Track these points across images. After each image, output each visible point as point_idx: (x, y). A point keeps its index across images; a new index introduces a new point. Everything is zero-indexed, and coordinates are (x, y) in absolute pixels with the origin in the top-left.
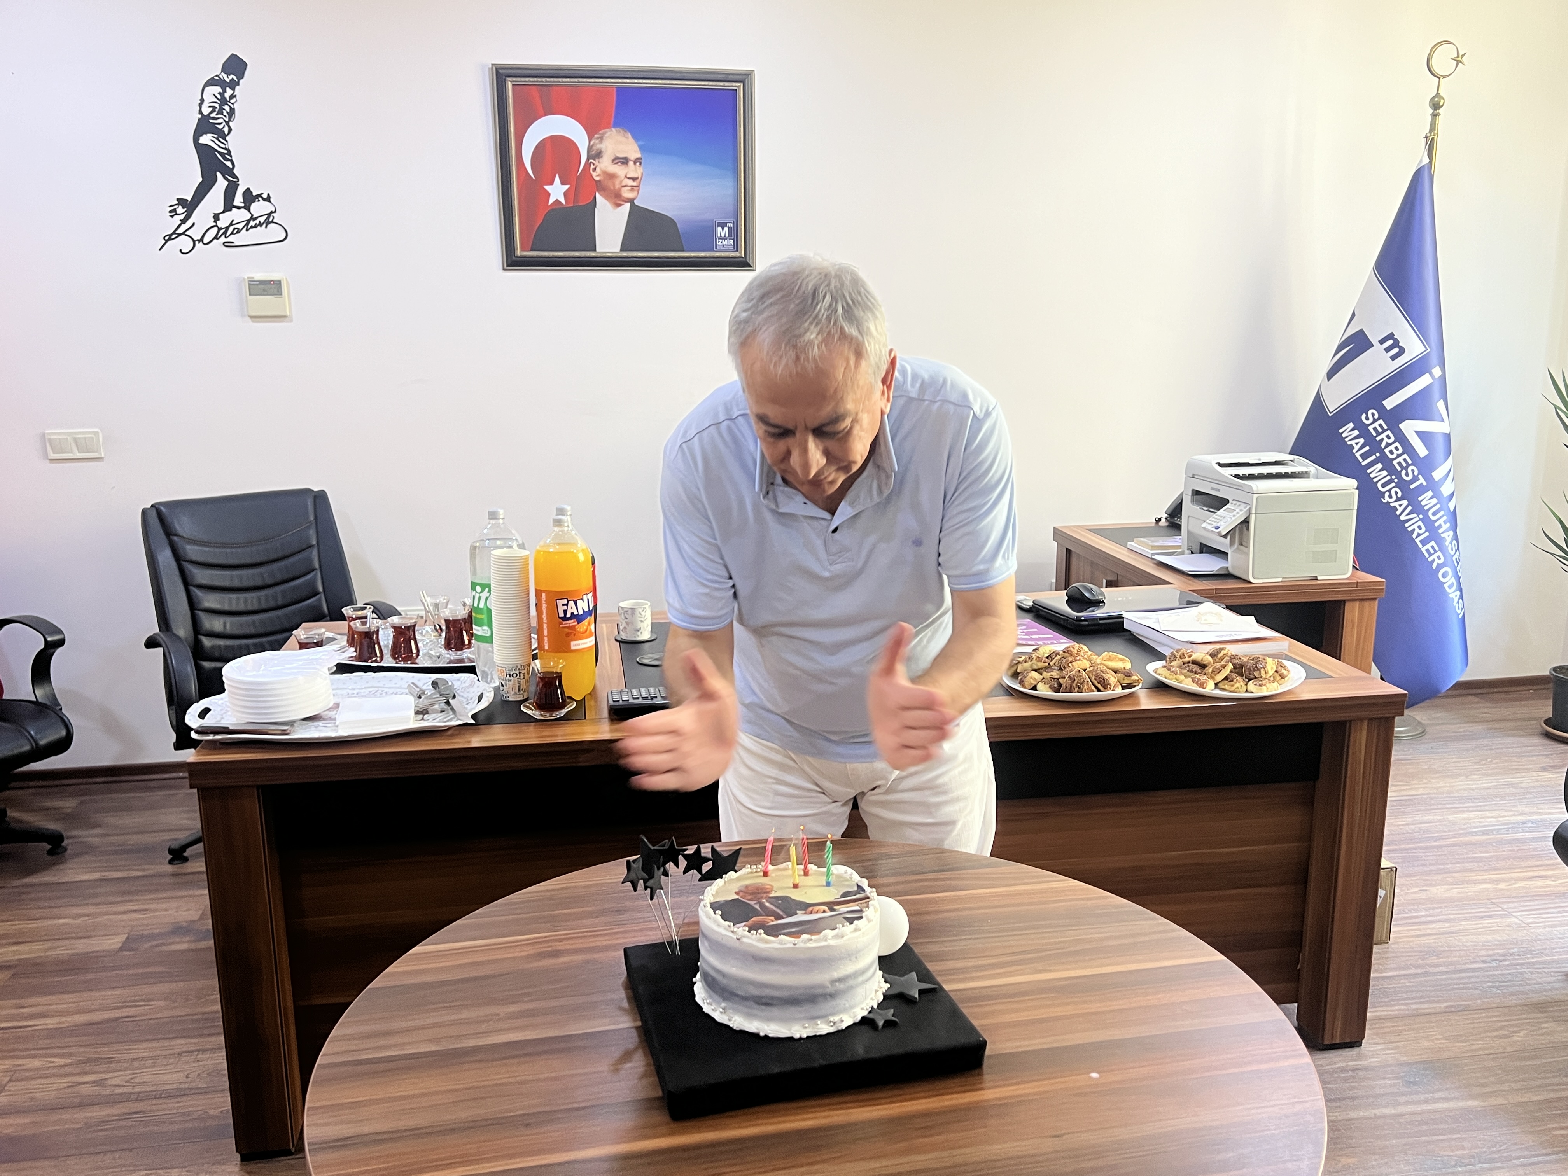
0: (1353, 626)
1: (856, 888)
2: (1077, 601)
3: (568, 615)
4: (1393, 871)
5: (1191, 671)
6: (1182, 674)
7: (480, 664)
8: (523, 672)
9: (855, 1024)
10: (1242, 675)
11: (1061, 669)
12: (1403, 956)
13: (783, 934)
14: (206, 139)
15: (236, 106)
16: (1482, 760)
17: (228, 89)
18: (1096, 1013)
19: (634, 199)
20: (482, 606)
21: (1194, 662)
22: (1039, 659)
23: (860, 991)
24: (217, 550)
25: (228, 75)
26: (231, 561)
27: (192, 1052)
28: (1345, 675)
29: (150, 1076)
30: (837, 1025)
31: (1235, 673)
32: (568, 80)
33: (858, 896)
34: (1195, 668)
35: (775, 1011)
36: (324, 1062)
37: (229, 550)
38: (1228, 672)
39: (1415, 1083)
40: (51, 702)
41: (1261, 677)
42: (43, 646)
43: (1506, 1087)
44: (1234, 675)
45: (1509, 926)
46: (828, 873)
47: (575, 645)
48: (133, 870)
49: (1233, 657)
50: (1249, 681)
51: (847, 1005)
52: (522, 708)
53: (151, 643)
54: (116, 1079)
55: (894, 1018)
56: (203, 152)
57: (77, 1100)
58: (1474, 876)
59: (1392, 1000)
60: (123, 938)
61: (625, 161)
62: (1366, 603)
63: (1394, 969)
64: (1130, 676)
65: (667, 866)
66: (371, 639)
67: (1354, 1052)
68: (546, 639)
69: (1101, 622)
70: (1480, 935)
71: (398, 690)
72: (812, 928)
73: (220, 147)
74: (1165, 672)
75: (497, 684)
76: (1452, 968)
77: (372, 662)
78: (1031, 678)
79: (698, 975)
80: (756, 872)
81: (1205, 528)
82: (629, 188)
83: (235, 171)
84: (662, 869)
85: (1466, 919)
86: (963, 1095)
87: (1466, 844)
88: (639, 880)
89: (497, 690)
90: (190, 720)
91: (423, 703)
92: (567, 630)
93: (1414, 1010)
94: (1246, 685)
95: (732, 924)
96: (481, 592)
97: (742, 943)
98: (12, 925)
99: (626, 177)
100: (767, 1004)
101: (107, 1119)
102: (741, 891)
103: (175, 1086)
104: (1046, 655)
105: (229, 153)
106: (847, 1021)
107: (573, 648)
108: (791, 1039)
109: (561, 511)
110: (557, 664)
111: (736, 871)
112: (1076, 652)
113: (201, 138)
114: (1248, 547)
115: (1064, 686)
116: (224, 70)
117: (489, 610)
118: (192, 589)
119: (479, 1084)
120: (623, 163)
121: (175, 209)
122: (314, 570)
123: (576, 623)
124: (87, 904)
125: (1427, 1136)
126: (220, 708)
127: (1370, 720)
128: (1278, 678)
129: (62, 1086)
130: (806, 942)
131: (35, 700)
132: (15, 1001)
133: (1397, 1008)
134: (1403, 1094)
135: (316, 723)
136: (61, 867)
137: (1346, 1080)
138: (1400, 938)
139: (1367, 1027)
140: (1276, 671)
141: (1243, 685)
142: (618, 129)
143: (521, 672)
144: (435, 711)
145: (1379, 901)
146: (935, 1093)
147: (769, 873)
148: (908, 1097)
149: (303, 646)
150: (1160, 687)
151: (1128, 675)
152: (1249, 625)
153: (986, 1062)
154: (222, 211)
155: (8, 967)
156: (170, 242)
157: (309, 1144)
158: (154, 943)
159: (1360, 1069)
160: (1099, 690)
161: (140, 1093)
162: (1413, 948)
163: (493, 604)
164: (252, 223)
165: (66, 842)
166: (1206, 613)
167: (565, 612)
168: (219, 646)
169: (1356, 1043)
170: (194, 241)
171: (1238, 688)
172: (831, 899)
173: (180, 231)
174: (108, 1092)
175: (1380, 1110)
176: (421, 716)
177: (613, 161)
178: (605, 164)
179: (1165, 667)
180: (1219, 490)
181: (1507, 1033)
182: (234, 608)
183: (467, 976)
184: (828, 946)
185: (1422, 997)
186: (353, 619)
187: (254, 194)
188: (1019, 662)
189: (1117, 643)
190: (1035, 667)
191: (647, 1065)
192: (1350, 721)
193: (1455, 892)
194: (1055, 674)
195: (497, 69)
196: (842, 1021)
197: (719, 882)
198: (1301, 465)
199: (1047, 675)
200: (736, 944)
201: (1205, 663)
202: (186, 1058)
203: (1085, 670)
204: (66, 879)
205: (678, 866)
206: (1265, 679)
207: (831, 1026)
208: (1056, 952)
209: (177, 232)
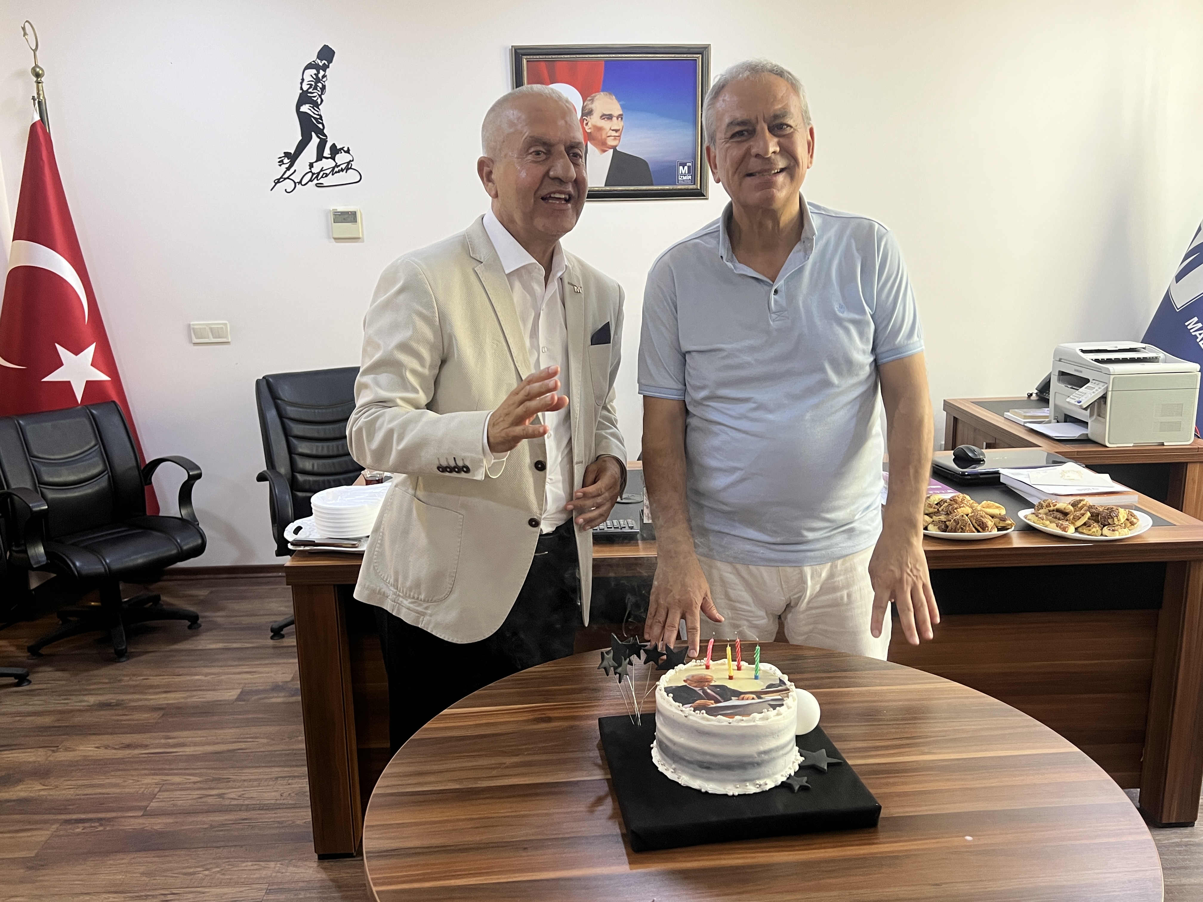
0: (1194, 482)
1: (778, 682)
2: (962, 459)
5: (1056, 518)
6: (1047, 520)
9: (776, 787)
10: (1098, 522)
11: (948, 513)
13: (721, 715)
14: (305, 108)
15: (327, 83)
17: (321, 71)
18: (971, 789)
19: (616, 146)
21: (1058, 510)
22: (930, 506)
23: (781, 762)
24: (308, 410)
25: (321, 60)
26: (318, 419)
27: (285, 777)
28: (1186, 524)
29: (255, 793)
30: (762, 787)
31: (1092, 519)
32: (569, 56)
33: (780, 688)
34: (1059, 515)
35: (714, 774)
36: (378, 792)
37: (316, 411)
38: (1086, 519)
40: (191, 519)
41: (1114, 524)
42: (186, 478)
44: (1091, 522)
46: (756, 670)
48: (246, 643)
49: (1090, 507)
50: (1104, 527)
51: (770, 772)
53: (261, 478)
54: (232, 794)
55: (807, 784)
56: (303, 118)
57: (205, 808)
60: (240, 691)
61: (610, 117)
64: (1004, 521)
65: (632, 658)
67: (1187, 830)
69: (981, 476)
72: (743, 711)
73: (314, 114)
74: (1034, 518)
79: (655, 742)
80: (700, 665)
81: (1068, 402)
82: (613, 138)
83: (325, 131)
84: (628, 659)
86: (861, 847)
88: (610, 667)
90: (287, 535)
94: (1102, 530)
95: (681, 705)
97: (689, 719)
98: (163, 679)
99: (610, 129)
100: (708, 768)
101: (227, 822)
102: (687, 680)
103: (273, 802)
104: (936, 502)
105: (321, 118)
106: (770, 785)
108: (726, 795)
111: (684, 664)
112: (960, 500)
113: (301, 107)
114: (1105, 418)
115: (950, 528)
116: (318, 57)
118: (291, 438)
119: (490, 815)
120: (608, 119)
121: (283, 160)
124: (214, 666)
126: (308, 527)
128: (1129, 524)
129: (195, 797)
130: (738, 721)
131: (180, 517)
132: (165, 733)
136: (198, 638)
137: (1180, 853)
140: (1127, 519)
141: (1099, 530)
142: (605, 93)
146: (839, 844)
147: (710, 667)
148: (818, 846)
149: (368, 482)
150: (1029, 530)
151: (1003, 519)
152: (1105, 482)
153: (880, 823)
154: (315, 161)
155: (161, 709)
156: (278, 184)
157: (367, 853)
158: (260, 696)
159: (1192, 845)
160: (979, 531)
161: (248, 805)
164: (336, 169)
165: (200, 620)
166: (1069, 471)
168: (309, 481)
169: (1191, 824)
170: (295, 183)
171: (1094, 532)
172: (758, 689)
173: (285, 176)
174: (227, 802)
177: (601, 117)
178: (595, 120)
179: (1033, 514)
180: (1081, 372)
182: (320, 452)
183: (482, 733)
184: (756, 726)
187: (338, 148)
189: (995, 494)
191: (614, 809)
192: (1190, 561)
194: (943, 518)
195: (515, 50)
196: (766, 784)
197: (671, 672)
198: (1152, 351)
199: (935, 518)
200: (684, 720)
201: (1067, 511)
202: (280, 781)
203: (967, 515)
204: (200, 647)
205: (640, 658)
206: (1118, 525)
207: (758, 788)
208: (939, 738)
209: (284, 177)
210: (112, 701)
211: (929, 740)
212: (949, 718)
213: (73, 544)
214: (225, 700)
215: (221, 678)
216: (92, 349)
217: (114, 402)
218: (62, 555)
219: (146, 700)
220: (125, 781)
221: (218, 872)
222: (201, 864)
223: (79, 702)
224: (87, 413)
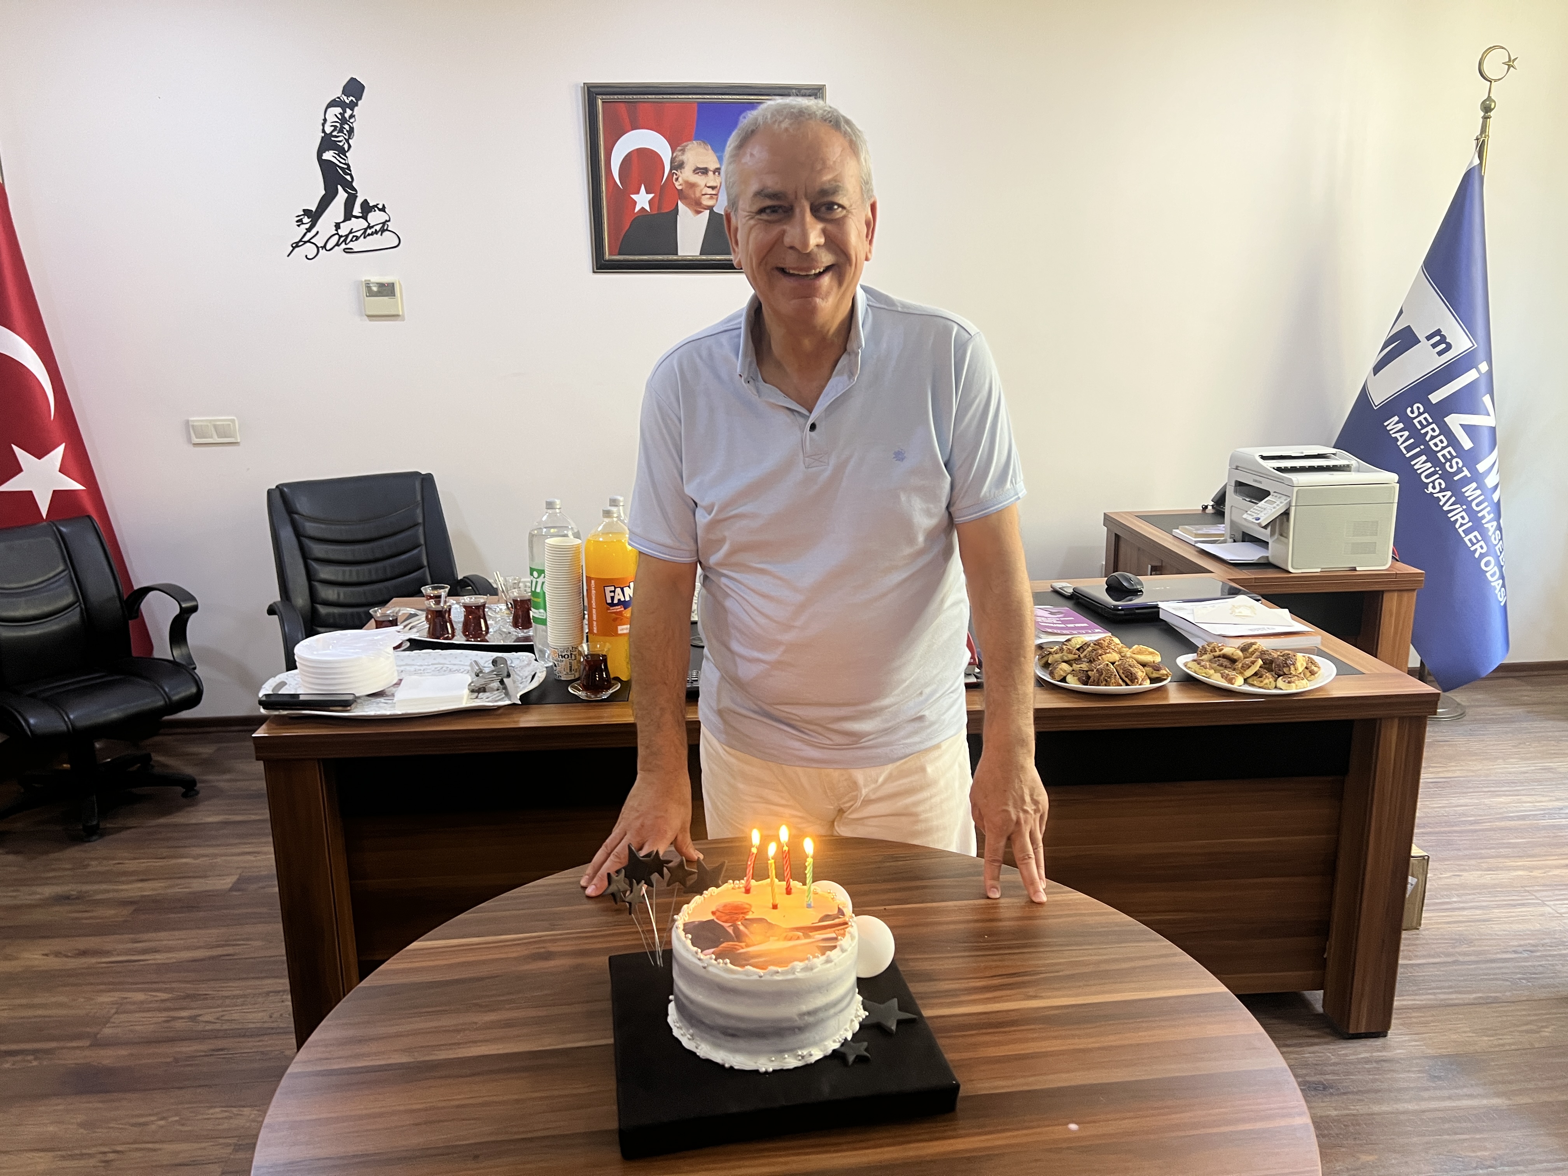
0: (1391, 616)
2: (1115, 589)
3: (616, 601)
4: (1425, 860)
5: (1221, 665)
6: (1211, 668)
7: (537, 644)
8: (574, 653)
9: (825, 1058)
10: (1271, 671)
11: (1090, 661)
12: (1434, 943)
14: (328, 155)
15: (355, 125)
16: (1520, 744)
17: (348, 110)
18: (1083, 1051)
19: (713, 207)
20: (538, 590)
21: (1225, 656)
22: (1071, 650)
23: (832, 1023)
24: (333, 527)
25: (348, 96)
26: (344, 537)
27: (279, 992)
28: (1378, 672)
29: (239, 1014)
30: (806, 1059)
31: (1265, 668)
32: (654, 96)
34: (1226, 662)
35: (742, 1044)
36: (295, 1071)
37: (344, 527)
38: (1258, 668)
39: (1439, 1078)
40: (186, 661)
41: (1291, 674)
42: (177, 611)
43: (1531, 1085)
44: (1264, 671)
45: (1542, 915)
46: (809, 892)
47: (622, 630)
48: (253, 814)
49: (1263, 653)
50: (1279, 676)
51: (817, 1038)
52: (570, 690)
53: (271, 611)
55: (866, 1053)
56: (326, 168)
57: (171, 1035)
58: (1509, 863)
59: (1420, 989)
60: (234, 878)
61: (704, 171)
62: (1406, 595)
63: (1424, 956)
64: (1159, 671)
66: (444, 617)
67: (1379, 1042)
68: (595, 623)
69: (1137, 611)
70: (1511, 923)
71: (461, 667)
73: (341, 162)
74: (1195, 666)
75: (551, 664)
76: (1482, 957)
77: (444, 639)
78: (1061, 669)
79: (672, 995)
80: (738, 888)
81: (1245, 519)
82: (708, 196)
83: (354, 184)
84: (643, 881)
85: (1498, 907)
86: (931, 1144)
87: (1501, 829)
89: (550, 670)
91: (480, 682)
92: (614, 615)
93: (1442, 1000)
94: (1276, 681)
95: (699, 950)
96: (538, 577)
97: (708, 972)
98: (141, 863)
99: (706, 186)
100: (733, 1036)
101: (195, 1054)
102: (718, 910)
103: (259, 1025)
104: (1078, 646)
105: (349, 168)
106: (817, 1054)
107: (620, 632)
108: (757, 1072)
109: (614, 502)
110: (602, 647)
111: (718, 886)
112: (1106, 644)
113: (324, 154)
114: (1287, 537)
115: (1092, 679)
116: (343, 93)
117: (544, 593)
118: (310, 561)
119: (439, 1104)
120: (703, 173)
121: (301, 219)
122: (419, 545)
123: (623, 609)
124: (208, 846)
125: (1449, 1134)
127: (1402, 719)
128: (1309, 674)
129: (161, 1020)
131: (172, 659)
132: (132, 936)
133: (1424, 997)
134: (1427, 1089)
135: (378, 700)
136: (194, 808)
137: (1369, 1071)
138: (1431, 924)
139: (1394, 1016)
140: (1306, 668)
141: (1273, 682)
142: (698, 141)
143: (572, 652)
144: (492, 690)
145: (1409, 888)
147: (751, 890)
148: (872, 1143)
149: (380, 625)
150: (1189, 681)
151: (1157, 668)
152: (1284, 619)
153: (959, 1105)
154: (342, 220)
155: (132, 903)
156: (297, 249)
158: (261, 884)
159: (1384, 1061)
160: (1127, 685)
161: (226, 1030)
162: (1444, 935)
163: (546, 589)
164: (369, 231)
165: (199, 785)
166: (1240, 606)
167: (613, 598)
168: (334, 614)
169: (1381, 1033)
170: (318, 248)
171: (1266, 684)
172: (808, 923)
173: (306, 239)
174: (200, 1027)
175: (1402, 1105)
176: (476, 694)
177: (694, 171)
178: (686, 175)
179: (1194, 661)
180: (1260, 482)
181: (1535, 1027)
182: (347, 579)
183: (456, 977)
184: (796, 980)
185: (1450, 987)
186: (431, 598)
187: (370, 205)
188: (1050, 653)
189: (1153, 634)
190: (1065, 658)
192: (1381, 719)
193: (1488, 878)
194: (1085, 666)
195: (589, 88)
196: (811, 1055)
197: (697, 899)
198: (1344, 458)
199: (1076, 667)
200: (702, 972)
201: (1235, 657)
202: (272, 998)
203: (1113, 663)
204: (194, 821)
205: (663, 877)
206: (1294, 676)
207: (800, 1060)
208: (1052, 975)
209: (303, 240)
210: (72, 893)
211: (1038, 977)
212: (1067, 945)
213: (31, 696)
214: (217, 890)
215: (215, 860)
216: (60, 450)
217: (89, 517)
218: (13, 711)
219: (117, 891)
220: (74, 1000)
221: (176, 1121)
222: (156, 1111)
223: (30, 895)
224: (54, 531)
